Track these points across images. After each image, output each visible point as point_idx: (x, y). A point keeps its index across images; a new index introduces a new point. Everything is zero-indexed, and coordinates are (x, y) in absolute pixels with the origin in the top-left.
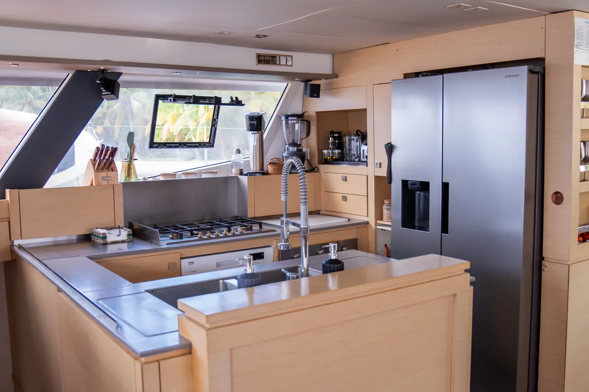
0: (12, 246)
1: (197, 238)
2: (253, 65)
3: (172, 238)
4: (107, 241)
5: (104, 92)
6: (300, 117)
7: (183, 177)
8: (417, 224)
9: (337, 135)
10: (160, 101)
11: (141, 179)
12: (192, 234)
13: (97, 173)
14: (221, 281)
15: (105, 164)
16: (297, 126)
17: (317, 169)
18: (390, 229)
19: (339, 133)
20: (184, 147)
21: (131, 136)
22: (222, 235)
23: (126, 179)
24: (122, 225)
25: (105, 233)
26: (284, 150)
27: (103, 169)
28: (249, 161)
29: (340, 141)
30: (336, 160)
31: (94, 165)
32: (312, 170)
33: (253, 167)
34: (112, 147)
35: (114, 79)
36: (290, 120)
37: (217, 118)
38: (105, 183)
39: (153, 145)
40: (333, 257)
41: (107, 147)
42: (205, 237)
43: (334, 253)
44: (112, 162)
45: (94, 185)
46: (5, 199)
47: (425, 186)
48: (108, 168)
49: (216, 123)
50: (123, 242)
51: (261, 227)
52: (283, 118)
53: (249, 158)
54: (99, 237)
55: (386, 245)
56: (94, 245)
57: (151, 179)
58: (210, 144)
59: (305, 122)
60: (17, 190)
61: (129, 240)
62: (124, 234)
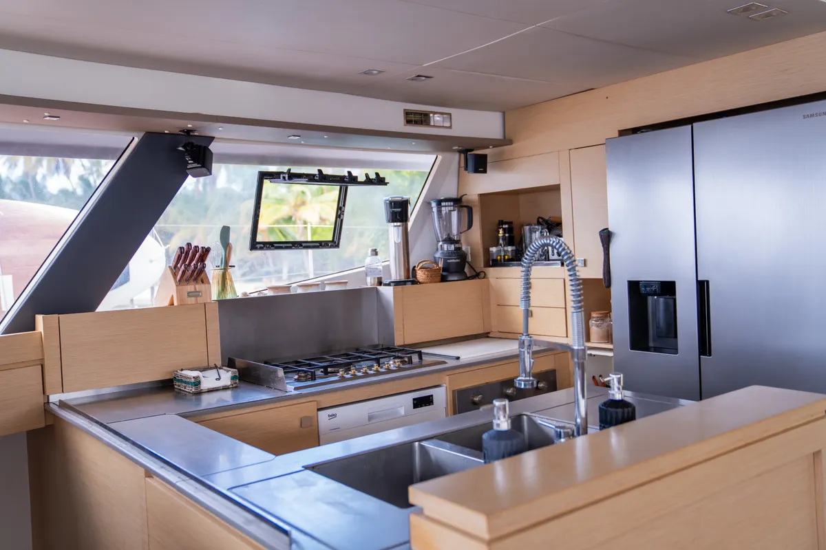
0: (46, 405)
1: (336, 378)
2: (399, 125)
3: (298, 380)
4: (202, 388)
5: (191, 164)
6: (457, 202)
7: (300, 291)
8: (651, 344)
9: (507, 226)
10: (265, 181)
11: (240, 295)
12: (326, 373)
13: (180, 287)
14: (417, 443)
15: (193, 271)
16: (455, 215)
17: (482, 275)
18: (611, 354)
19: (510, 223)
20: (298, 248)
21: (225, 232)
22: (372, 372)
23: (219, 295)
24: (219, 364)
25: (198, 377)
26: (435, 248)
27: (188, 281)
28: (388, 266)
29: (512, 235)
30: (509, 260)
31: (175, 275)
32: (476, 275)
33: (396, 274)
34: (202, 248)
35: (203, 145)
36: (444, 206)
37: (344, 205)
38: (192, 300)
39: (254, 245)
40: (618, 397)
41: (196, 247)
42: (348, 376)
43: (619, 389)
44: (202, 270)
45: (175, 304)
46: (34, 329)
47: (668, 288)
48: (196, 279)
49: (343, 213)
50: (225, 388)
51: (421, 358)
52: (434, 204)
53: (389, 262)
54: (188, 383)
55: (594, 377)
56: (180, 396)
57: (256, 295)
58: (334, 243)
59: (465, 209)
60: (56, 316)
61: (235, 385)
62: (226, 377)
